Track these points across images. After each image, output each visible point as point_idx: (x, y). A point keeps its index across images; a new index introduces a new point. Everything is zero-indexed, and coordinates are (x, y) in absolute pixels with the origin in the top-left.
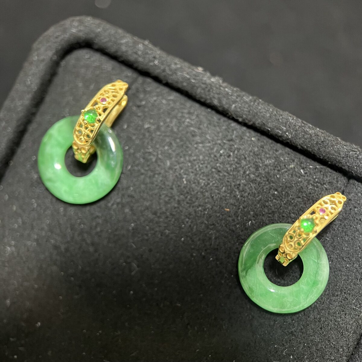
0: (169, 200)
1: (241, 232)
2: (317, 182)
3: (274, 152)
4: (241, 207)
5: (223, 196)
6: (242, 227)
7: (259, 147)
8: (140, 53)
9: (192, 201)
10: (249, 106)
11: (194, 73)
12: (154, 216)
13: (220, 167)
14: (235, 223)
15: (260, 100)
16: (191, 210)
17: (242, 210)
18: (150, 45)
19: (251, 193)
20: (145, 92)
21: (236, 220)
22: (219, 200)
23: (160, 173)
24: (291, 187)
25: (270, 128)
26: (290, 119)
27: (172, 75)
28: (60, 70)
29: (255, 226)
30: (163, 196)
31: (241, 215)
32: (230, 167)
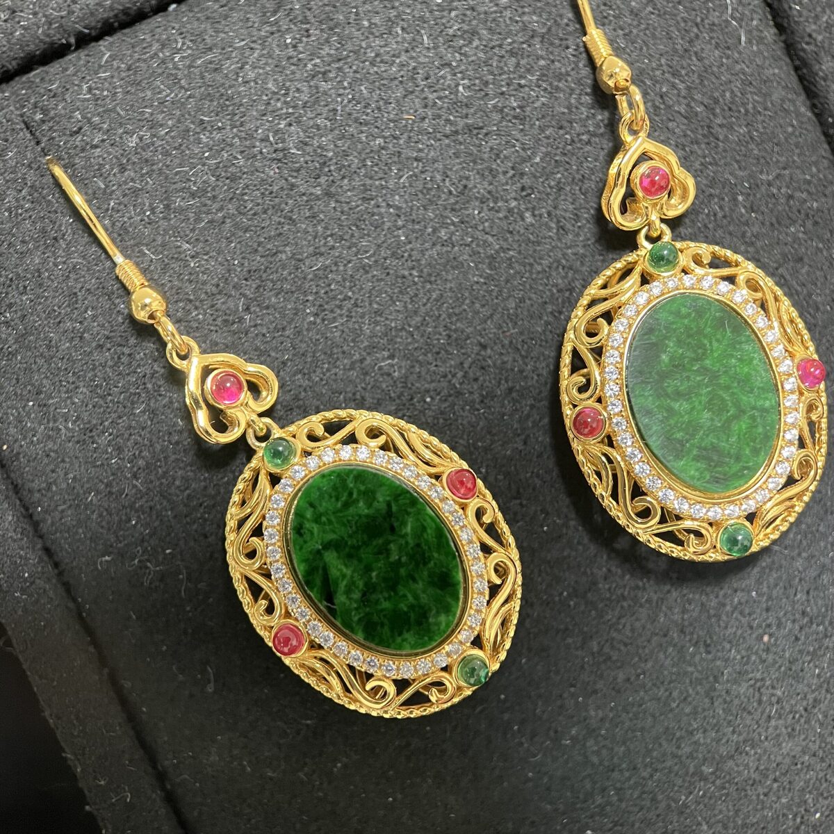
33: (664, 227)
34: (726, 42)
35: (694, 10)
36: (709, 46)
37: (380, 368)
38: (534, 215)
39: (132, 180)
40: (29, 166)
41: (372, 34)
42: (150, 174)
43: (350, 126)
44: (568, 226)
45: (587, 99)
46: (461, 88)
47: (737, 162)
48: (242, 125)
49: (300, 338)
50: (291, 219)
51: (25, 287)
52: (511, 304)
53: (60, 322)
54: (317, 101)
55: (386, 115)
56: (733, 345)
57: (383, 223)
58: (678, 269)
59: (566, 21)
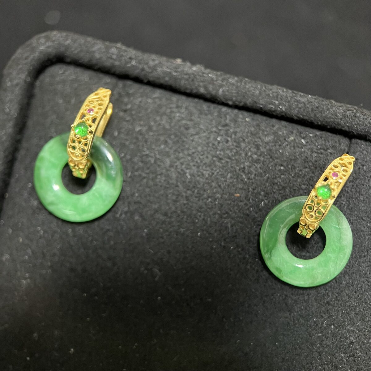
0: (177, 198)
1: (255, 215)
2: (320, 149)
3: (271, 127)
4: (251, 189)
5: (231, 183)
6: (256, 209)
7: (255, 126)
8: (114, 57)
9: (200, 194)
10: (237, 87)
11: (174, 65)
12: (166, 217)
13: (220, 154)
14: (248, 207)
15: (246, 79)
16: (200, 203)
17: (252, 193)
18: (124, 46)
19: (257, 174)
20: (128, 95)
21: (248, 203)
22: (227, 187)
23: (162, 174)
24: (296, 159)
25: (262, 105)
26: (280, 91)
27: (151, 72)
28: (37, 91)
29: (268, 205)
30: (170, 196)
31: (252, 197)
32: (231, 152)
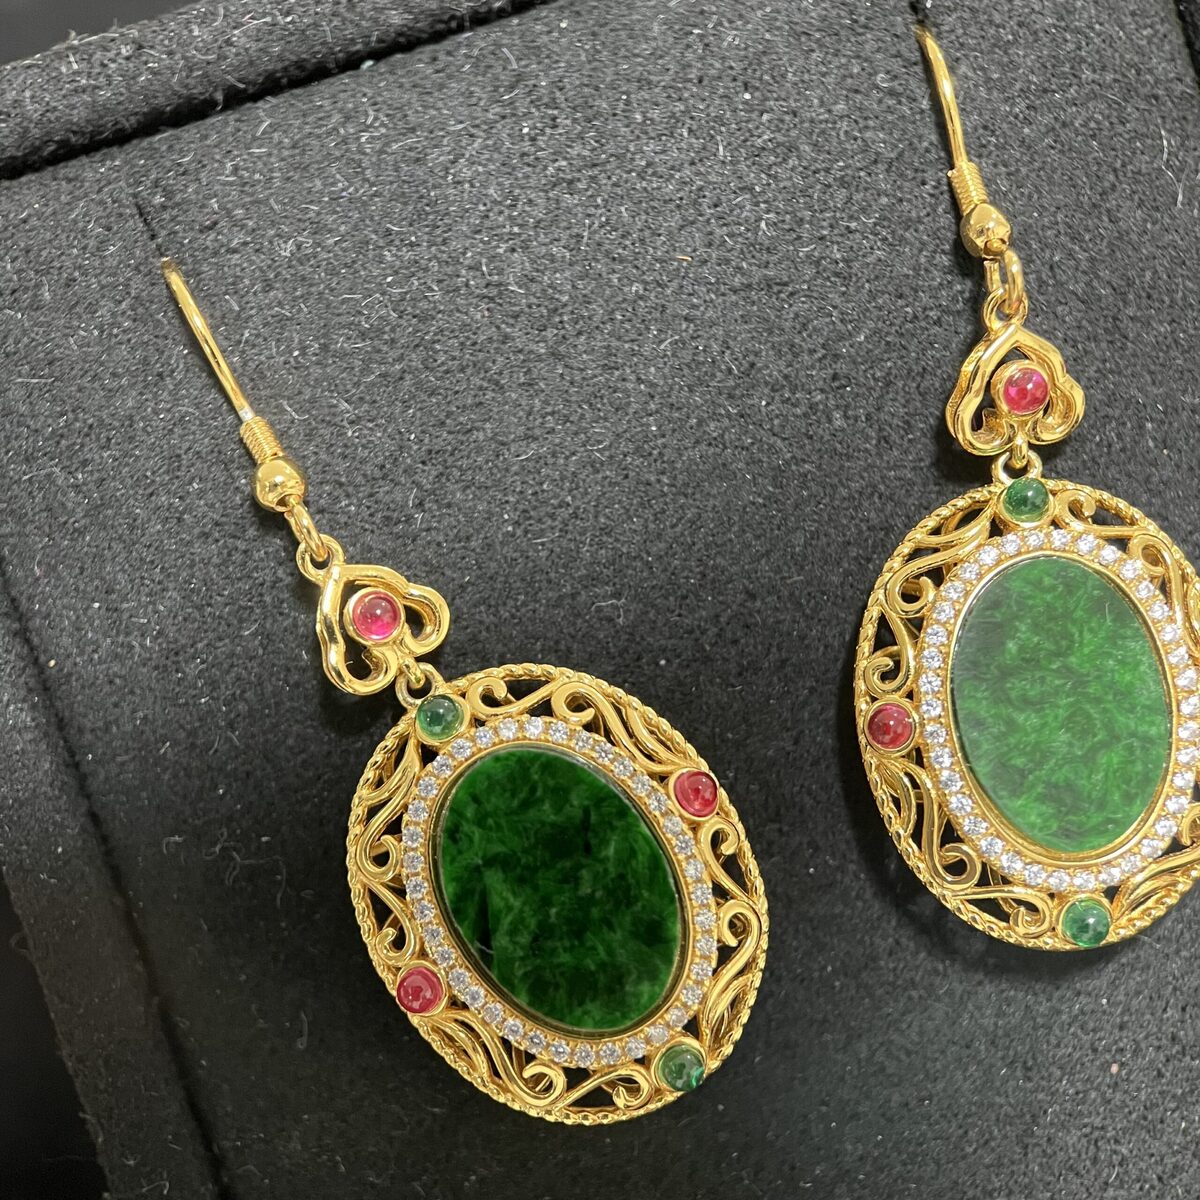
33: (1033, 456)
34: (1155, 200)
35: (1113, 149)
36: (1129, 203)
37: (599, 610)
38: (846, 417)
39: (280, 304)
40: (137, 269)
41: (646, 133)
42: (305, 297)
43: (597, 261)
44: (895, 437)
45: (945, 260)
46: (763, 225)
47: (1151, 373)
48: (445, 242)
49: (489, 554)
50: (497, 383)
51: (109, 440)
52: (799, 539)
53: (151, 494)
54: (555, 221)
55: (651, 251)
56: (1113, 639)
57: (629, 404)
58: (1047, 519)
59: (925, 144)
